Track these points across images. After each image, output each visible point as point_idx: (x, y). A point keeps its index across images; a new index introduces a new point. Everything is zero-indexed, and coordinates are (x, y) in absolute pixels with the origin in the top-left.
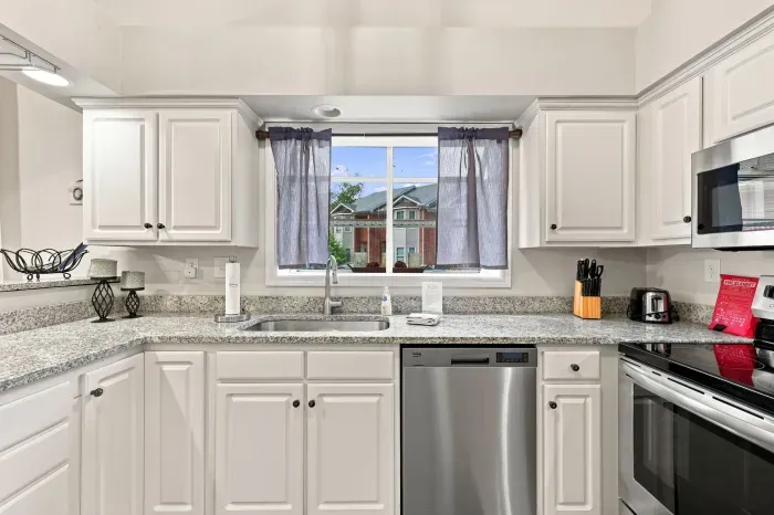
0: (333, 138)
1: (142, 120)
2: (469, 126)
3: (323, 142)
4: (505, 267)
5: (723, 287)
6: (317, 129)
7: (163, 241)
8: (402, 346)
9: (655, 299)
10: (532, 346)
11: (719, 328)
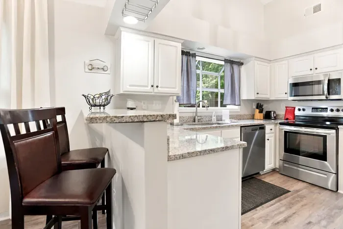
0: (197, 57)
1: (148, 41)
2: (231, 60)
3: (194, 58)
4: (240, 105)
5: (286, 110)
6: (191, 52)
7: (155, 93)
8: (241, 127)
9: (274, 113)
10: (263, 125)
11: (287, 119)
